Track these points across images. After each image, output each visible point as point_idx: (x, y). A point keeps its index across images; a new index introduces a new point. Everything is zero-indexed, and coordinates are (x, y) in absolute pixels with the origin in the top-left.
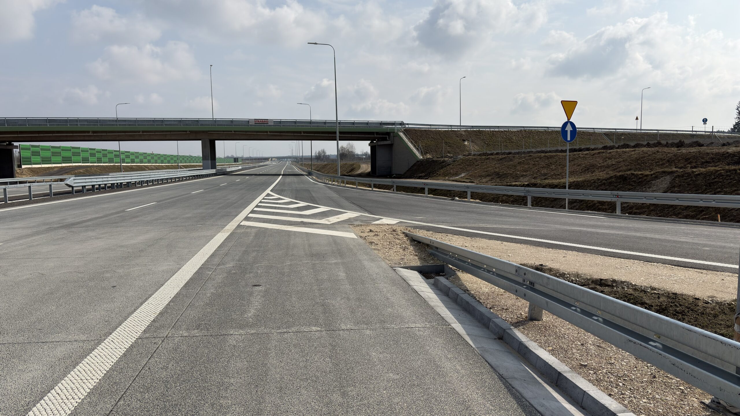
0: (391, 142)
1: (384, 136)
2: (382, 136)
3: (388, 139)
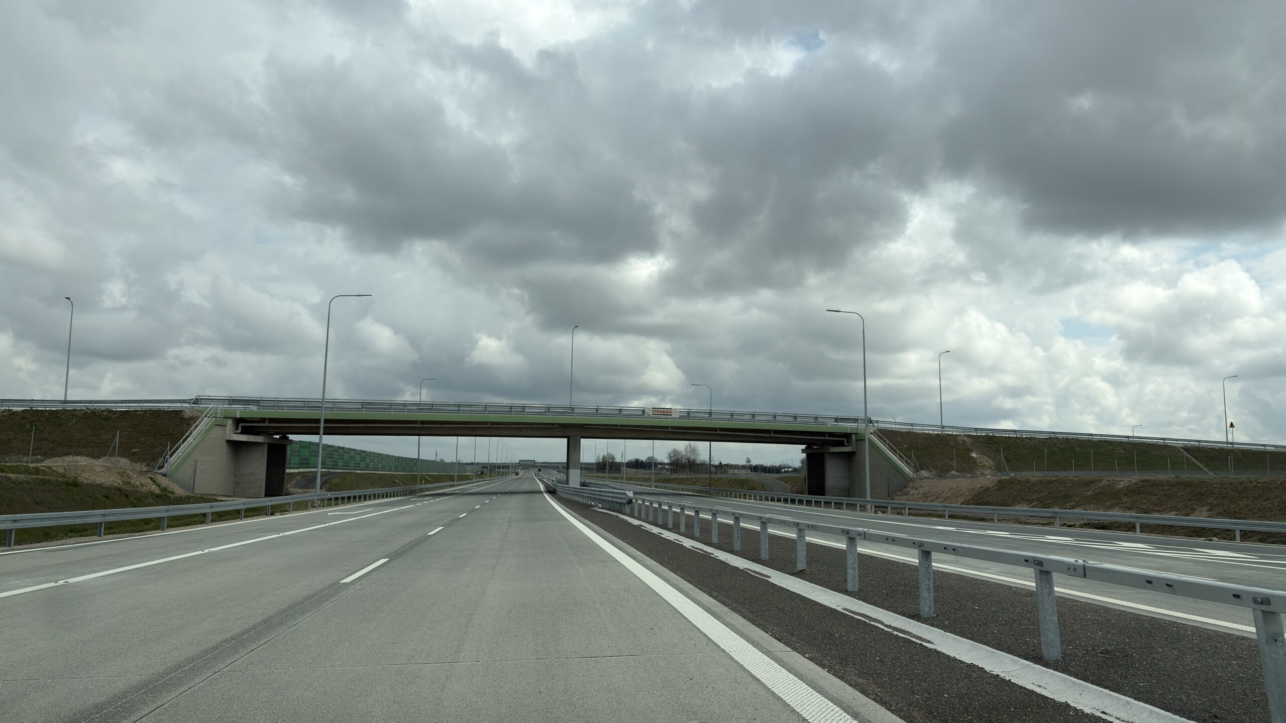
0: (852, 449)
1: (841, 439)
2: (837, 439)
3: (846, 444)
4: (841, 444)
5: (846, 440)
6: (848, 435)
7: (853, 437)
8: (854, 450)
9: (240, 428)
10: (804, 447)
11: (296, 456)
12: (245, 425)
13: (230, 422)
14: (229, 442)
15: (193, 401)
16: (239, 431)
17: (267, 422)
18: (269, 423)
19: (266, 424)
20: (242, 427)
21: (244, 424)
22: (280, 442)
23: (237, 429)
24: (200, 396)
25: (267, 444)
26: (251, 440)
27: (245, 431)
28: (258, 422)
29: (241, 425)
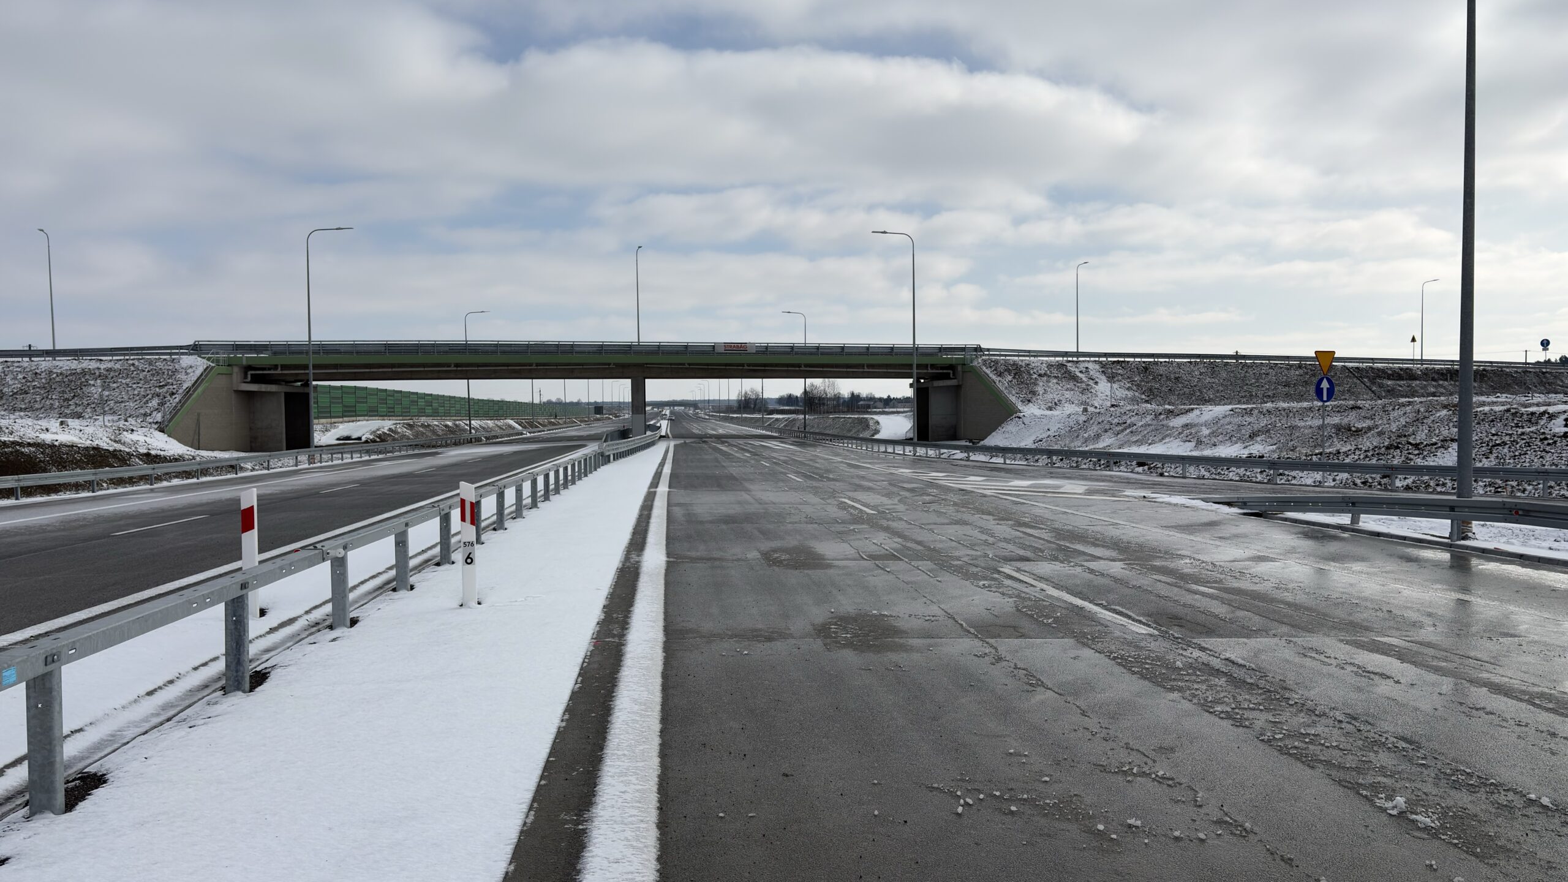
0: (959, 381)
1: (945, 371)
2: (941, 371)
3: (951, 376)
4: (946, 377)
5: (951, 372)
6: (952, 367)
7: (960, 368)
8: (960, 383)
9: (249, 376)
10: (911, 381)
11: (338, 403)
12: (257, 373)
13: (236, 369)
14: (238, 392)
15: (191, 347)
16: (249, 379)
17: (279, 369)
18: (282, 370)
19: (279, 371)
20: (252, 375)
21: (253, 372)
22: (301, 390)
23: (246, 377)
24: (198, 341)
25: (283, 394)
26: (263, 390)
27: (256, 379)
28: (270, 369)
29: (250, 373)
